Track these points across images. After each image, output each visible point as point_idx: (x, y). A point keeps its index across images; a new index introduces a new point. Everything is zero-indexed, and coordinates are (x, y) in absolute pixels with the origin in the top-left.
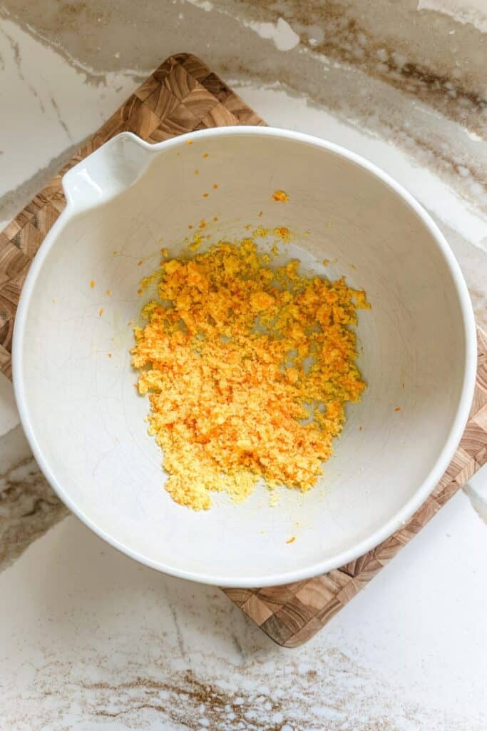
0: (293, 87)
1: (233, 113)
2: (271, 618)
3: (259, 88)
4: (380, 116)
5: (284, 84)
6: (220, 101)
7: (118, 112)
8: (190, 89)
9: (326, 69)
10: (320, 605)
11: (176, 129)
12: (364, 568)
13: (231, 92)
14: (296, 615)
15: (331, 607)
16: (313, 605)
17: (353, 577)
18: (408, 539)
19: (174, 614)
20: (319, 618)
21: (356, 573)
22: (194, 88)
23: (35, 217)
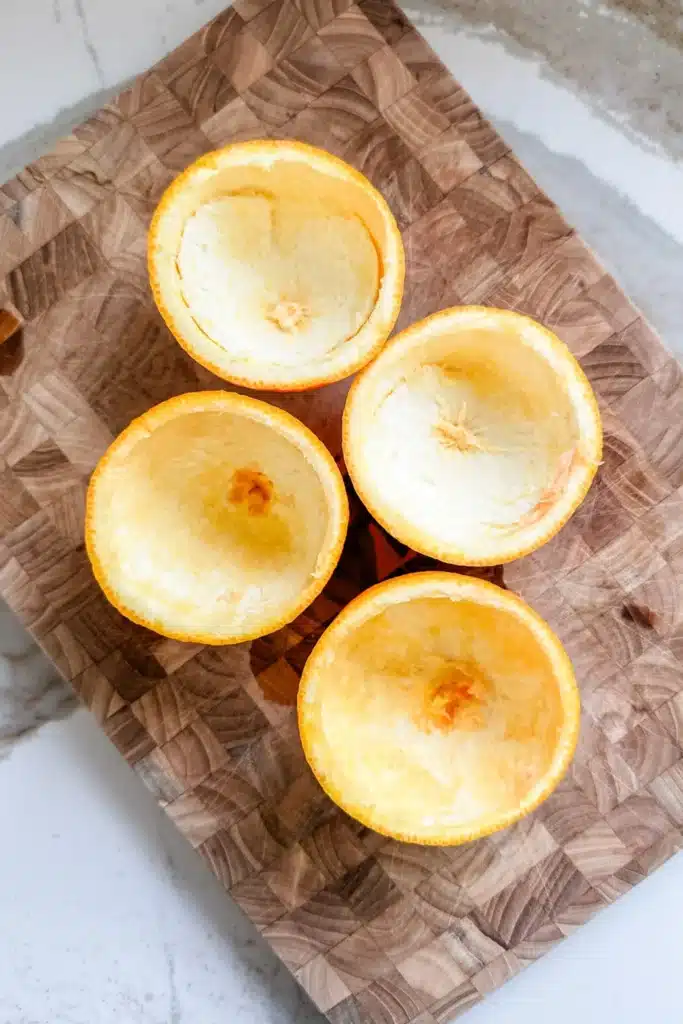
0: (519, 38)
1: (409, 66)
2: (344, 1002)
3: (456, 31)
4: (668, 114)
5: (503, 32)
6: (389, 42)
7: (199, 35)
8: (336, 12)
9: (583, 14)
10: (440, 991)
11: (301, 81)
12: (529, 935)
13: (411, 29)
14: (392, 1004)
15: (460, 997)
16: (427, 989)
17: (506, 948)
18: (618, 894)
19: (171, 963)
20: (433, 1014)
21: (514, 942)
22: (345, 10)
23: (18, 207)
